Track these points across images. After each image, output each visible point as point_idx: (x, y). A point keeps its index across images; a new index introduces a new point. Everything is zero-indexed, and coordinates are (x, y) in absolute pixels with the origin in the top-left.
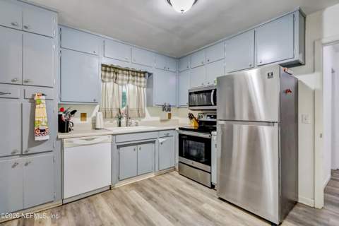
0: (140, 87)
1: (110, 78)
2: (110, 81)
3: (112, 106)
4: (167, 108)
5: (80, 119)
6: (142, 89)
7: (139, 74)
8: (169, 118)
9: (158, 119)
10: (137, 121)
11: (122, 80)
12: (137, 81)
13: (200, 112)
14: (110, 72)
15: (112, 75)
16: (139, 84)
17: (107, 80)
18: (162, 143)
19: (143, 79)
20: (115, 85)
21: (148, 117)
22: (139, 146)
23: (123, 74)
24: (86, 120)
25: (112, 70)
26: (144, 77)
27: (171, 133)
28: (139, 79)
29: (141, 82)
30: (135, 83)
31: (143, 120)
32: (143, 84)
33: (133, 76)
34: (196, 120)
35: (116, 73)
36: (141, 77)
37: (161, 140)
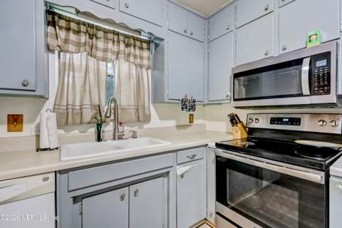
0: (141, 66)
1: (78, 44)
2: (79, 51)
3: (82, 101)
4: (188, 105)
5: (5, 127)
6: (144, 70)
7: (138, 43)
8: (191, 121)
9: (172, 123)
10: (135, 128)
11: (106, 50)
12: (135, 57)
13: (251, 111)
14: (78, 32)
15: (83, 38)
16: (138, 61)
17: (71, 48)
18: (182, 176)
19: (146, 54)
20: (92, 60)
21: (155, 122)
22: (133, 188)
23: (106, 39)
24: (21, 130)
25: (83, 28)
26: (149, 49)
27: (200, 153)
28: (138, 52)
29: (141, 58)
30: (132, 59)
31: (146, 126)
32: (145, 62)
33: (127, 45)
34: (245, 128)
35: (91, 37)
36: (141, 48)
37: (181, 170)
